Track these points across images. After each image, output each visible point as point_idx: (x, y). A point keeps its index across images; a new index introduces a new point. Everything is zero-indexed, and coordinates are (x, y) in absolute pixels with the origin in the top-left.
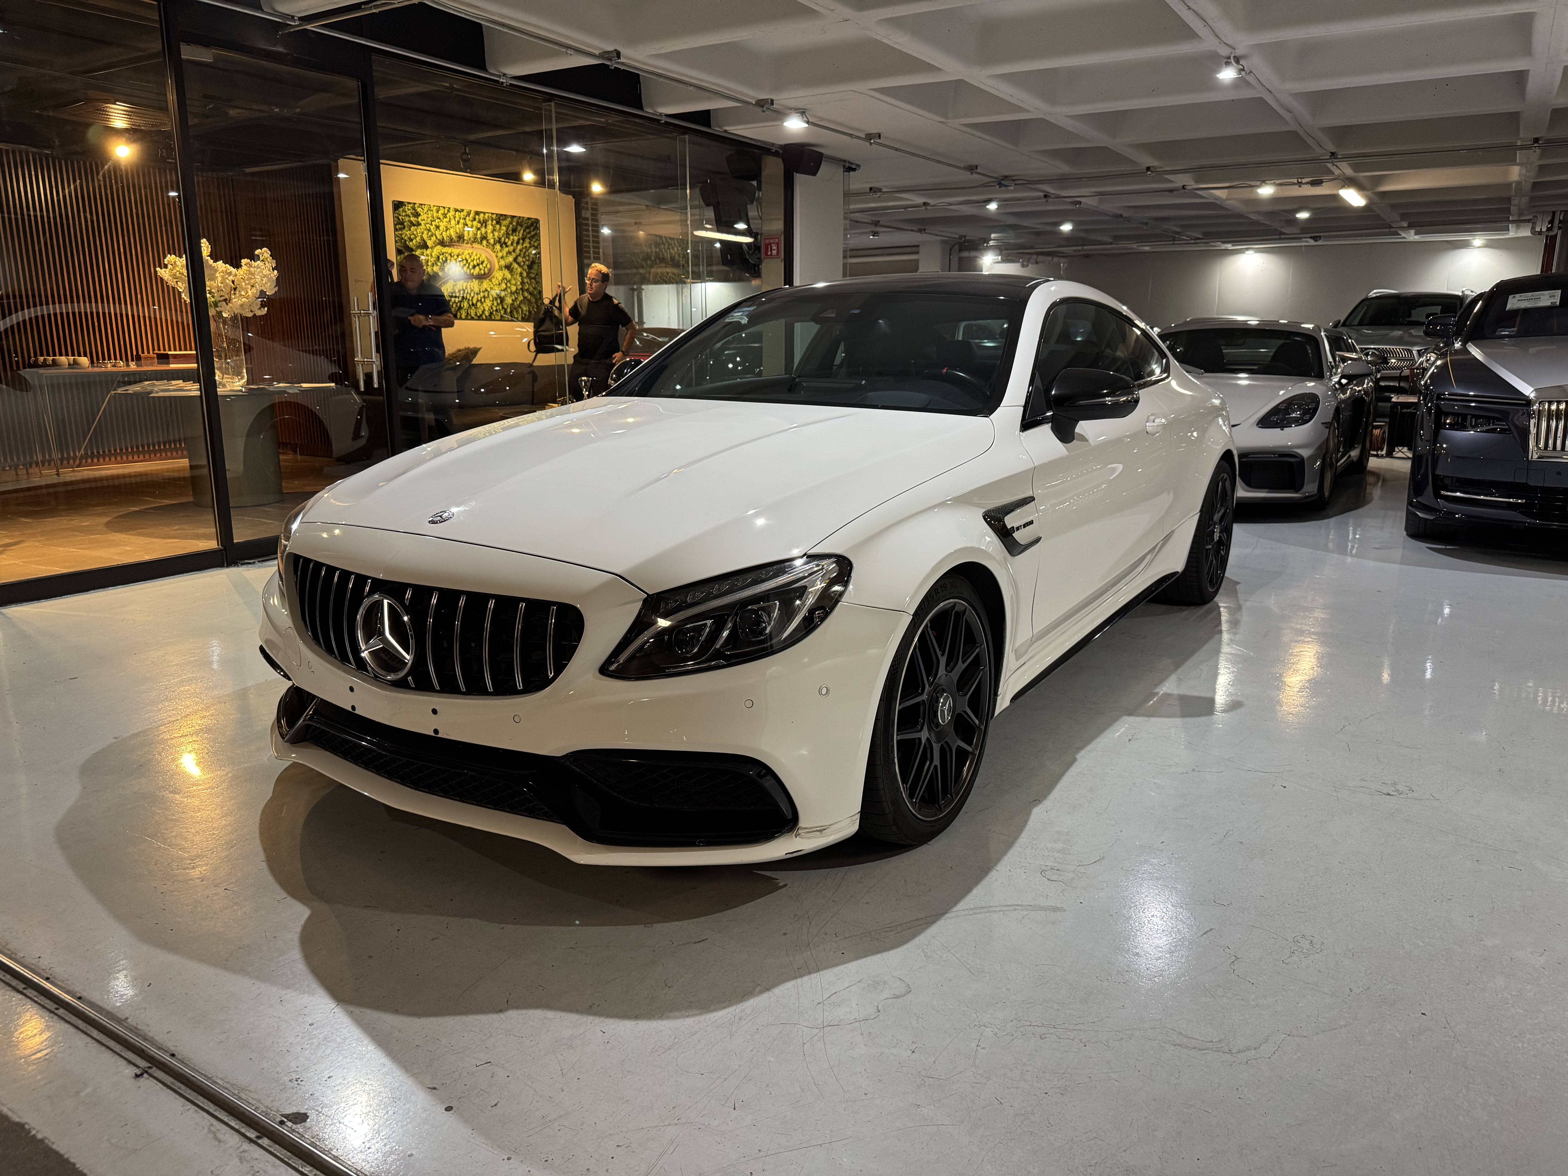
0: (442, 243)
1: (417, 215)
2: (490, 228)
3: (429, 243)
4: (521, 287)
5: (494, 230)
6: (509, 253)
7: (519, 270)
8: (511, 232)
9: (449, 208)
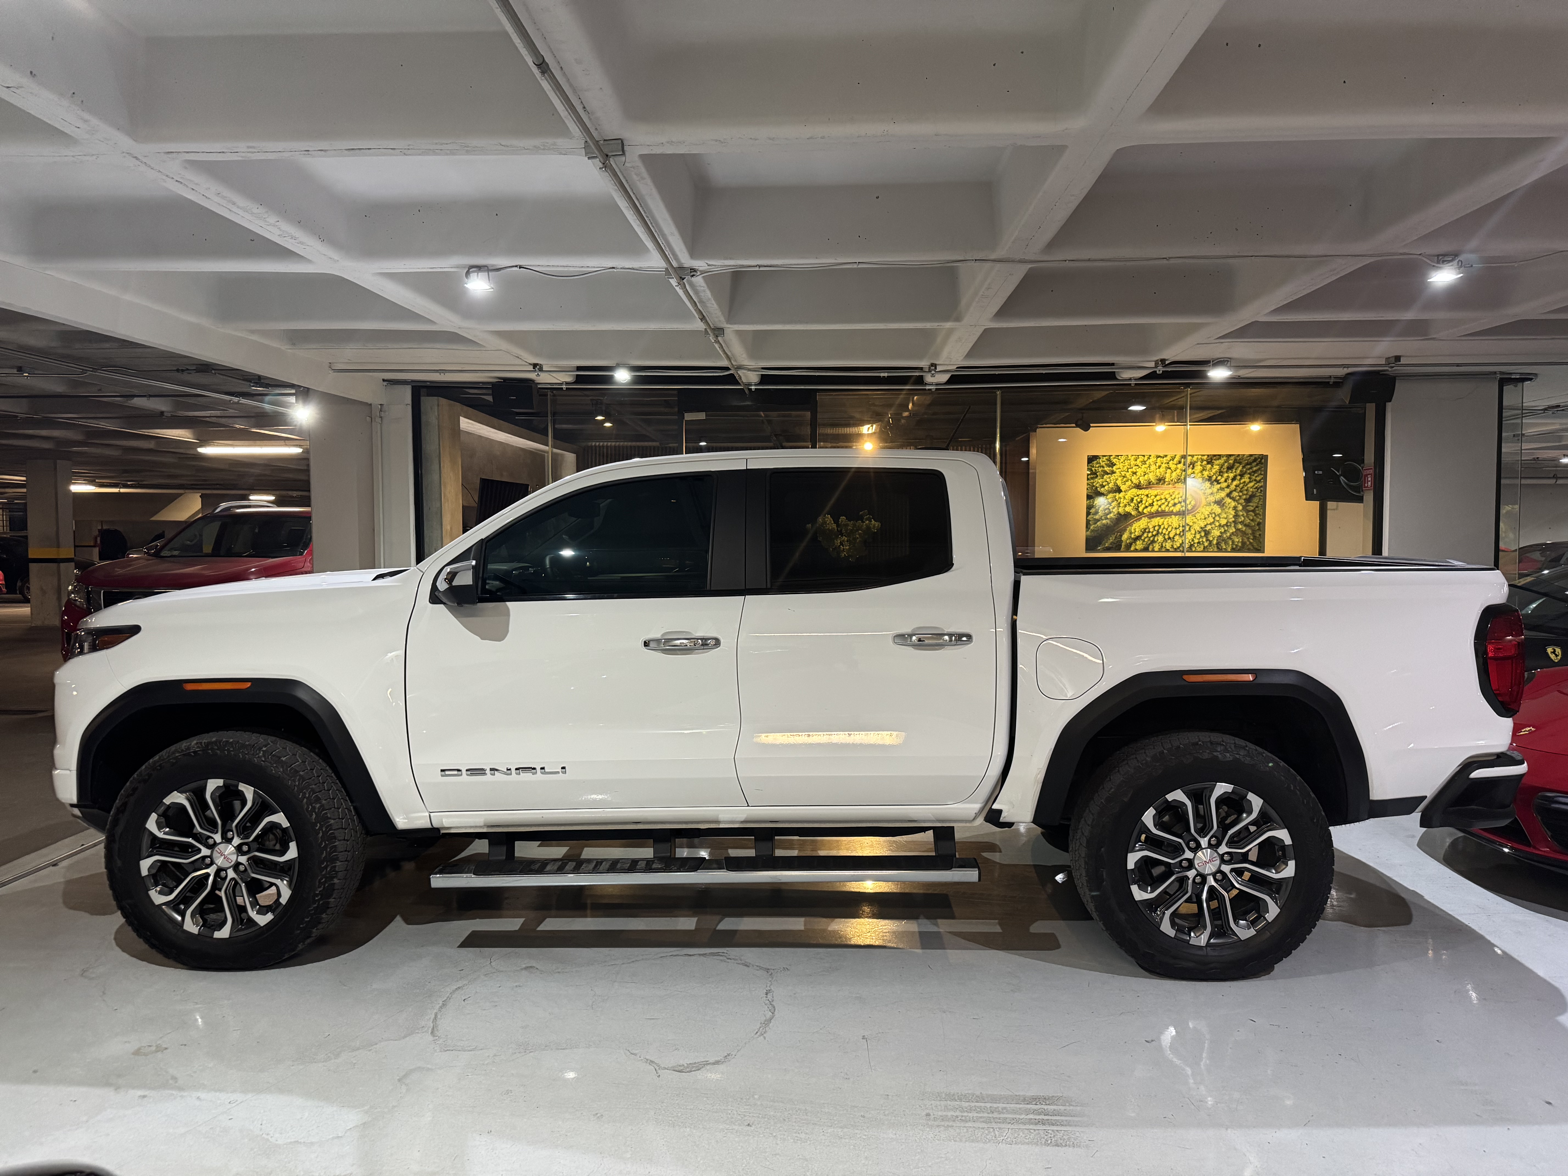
0: (1138, 486)
1: (1112, 465)
2: (1198, 468)
3: (1123, 488)
4: (1233, 519)
5: (1204, 470)
6: (1222, 489)
7: (1233, 504)
8: (1225, 470)
9: (1150, 456)
